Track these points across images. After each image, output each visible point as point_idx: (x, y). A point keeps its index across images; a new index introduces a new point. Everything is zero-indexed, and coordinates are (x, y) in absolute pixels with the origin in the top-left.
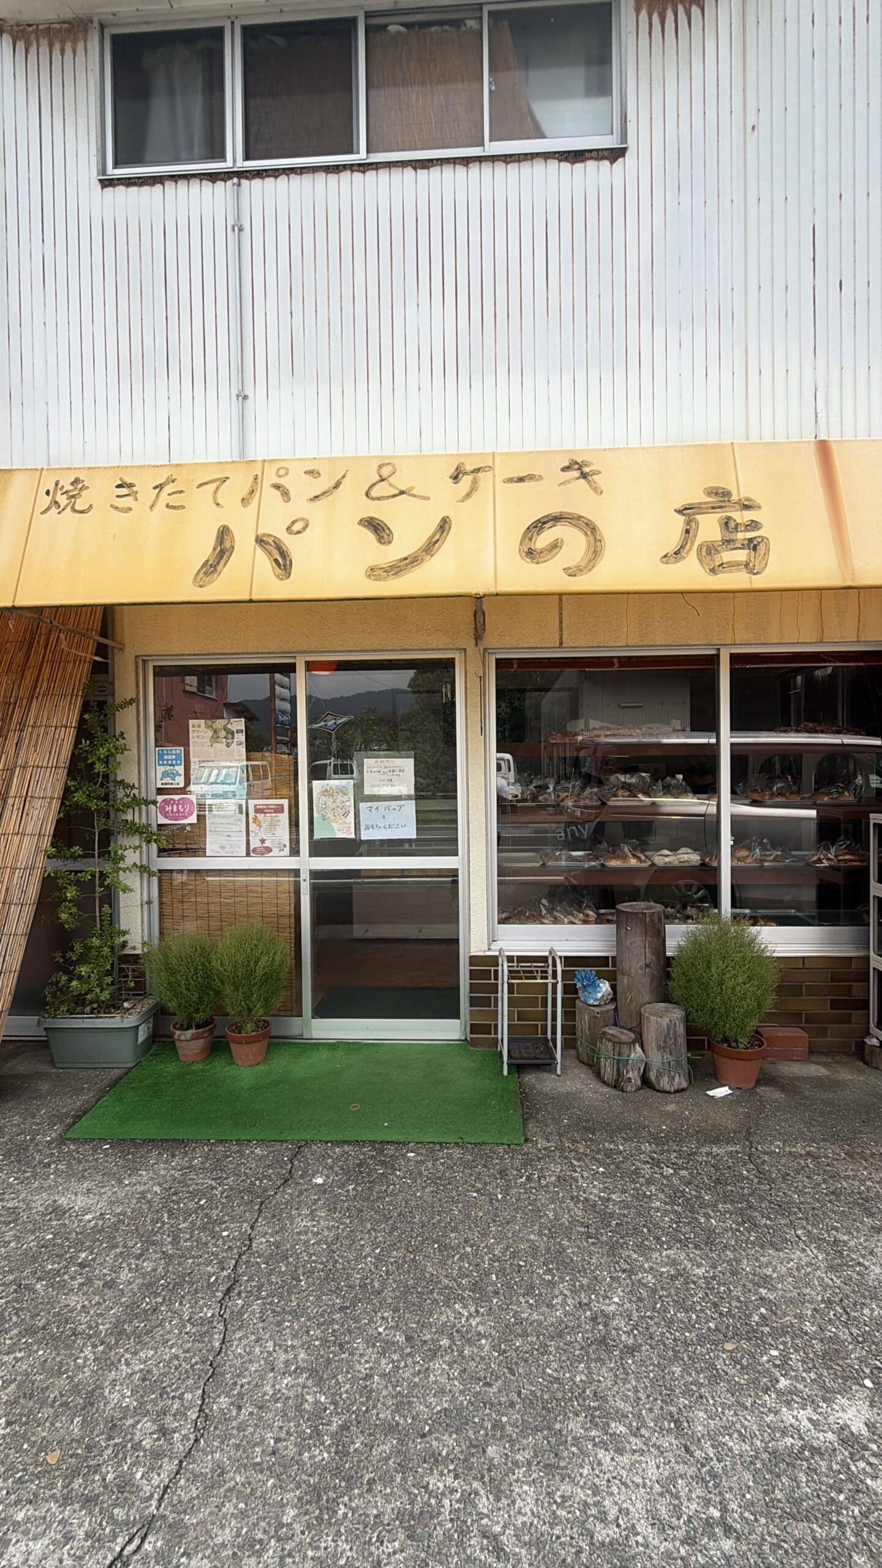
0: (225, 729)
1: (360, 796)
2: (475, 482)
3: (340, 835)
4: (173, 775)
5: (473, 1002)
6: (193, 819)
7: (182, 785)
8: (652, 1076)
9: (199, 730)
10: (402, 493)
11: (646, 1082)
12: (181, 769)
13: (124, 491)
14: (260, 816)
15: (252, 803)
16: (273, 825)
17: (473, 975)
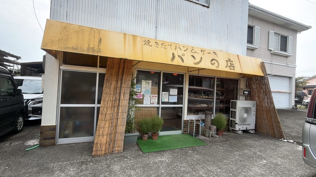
0: (148, 82)
1: (169, 95)
2: (204, 52)
3: (166, 101)
4: (139, 90)
5: (184, 127)
6: (142, 98)
7: (140, 92)
8: (213, 135)
9: (144, 82)
10: (195, 52)
11: (212, 136)
12: (140, 89)
13: (157, 44)
14: (153, 98)
15: (152, 95)
16: (155, 99)
17: (184, 123)
